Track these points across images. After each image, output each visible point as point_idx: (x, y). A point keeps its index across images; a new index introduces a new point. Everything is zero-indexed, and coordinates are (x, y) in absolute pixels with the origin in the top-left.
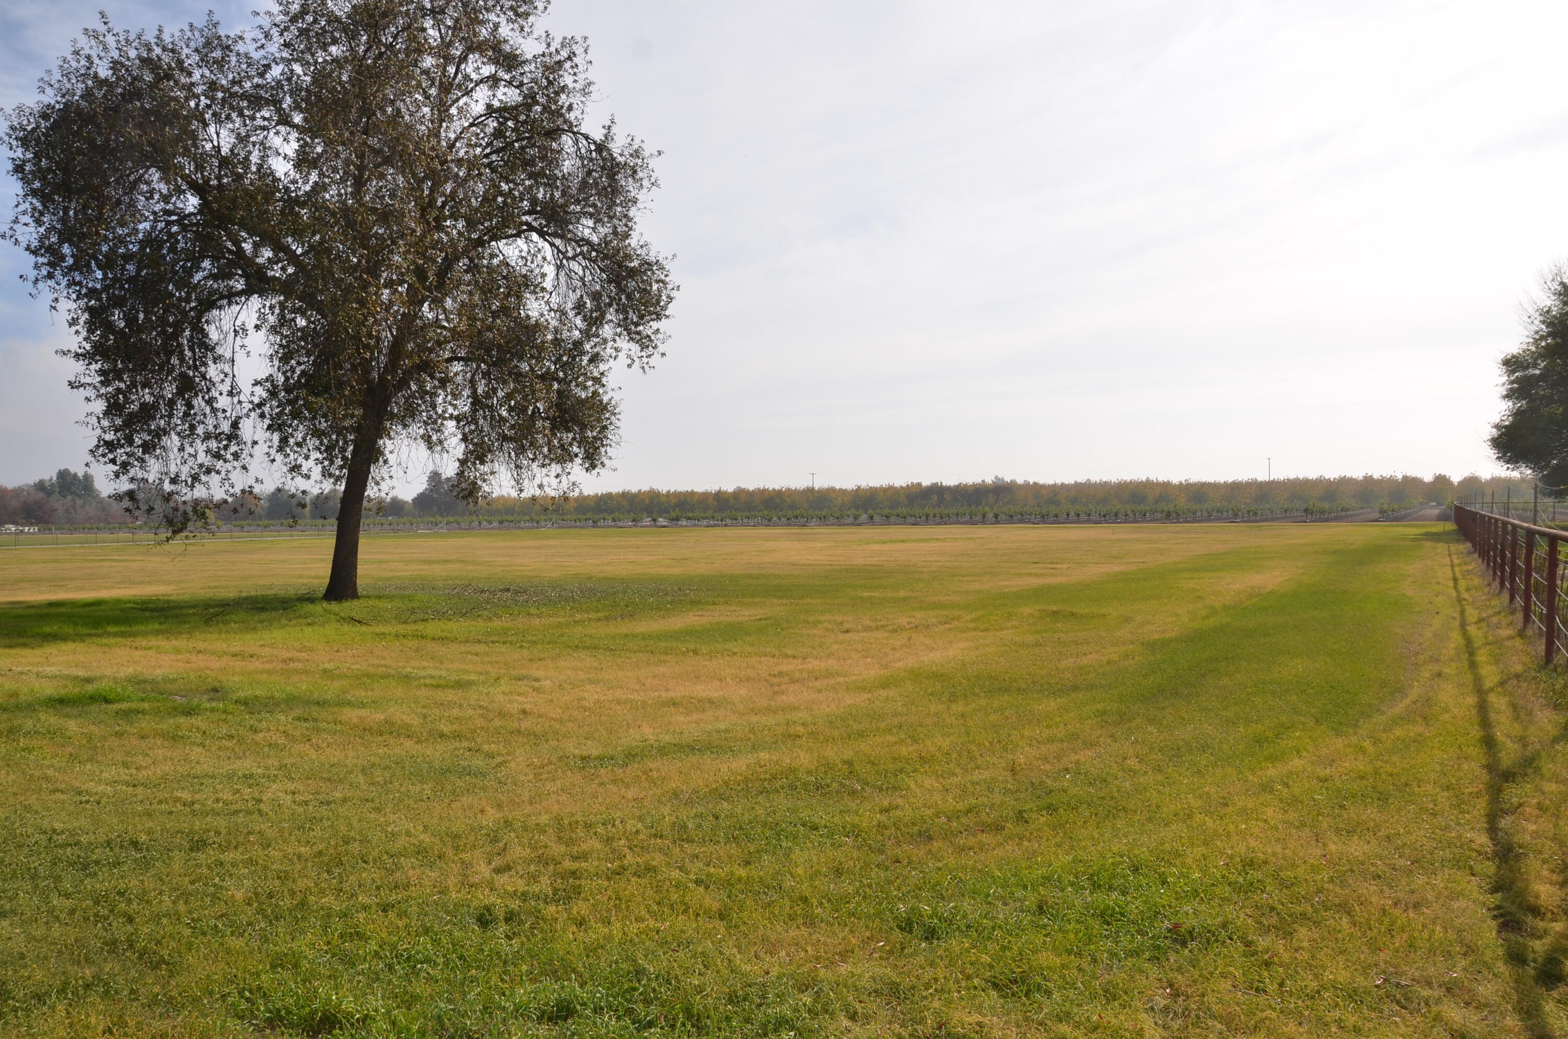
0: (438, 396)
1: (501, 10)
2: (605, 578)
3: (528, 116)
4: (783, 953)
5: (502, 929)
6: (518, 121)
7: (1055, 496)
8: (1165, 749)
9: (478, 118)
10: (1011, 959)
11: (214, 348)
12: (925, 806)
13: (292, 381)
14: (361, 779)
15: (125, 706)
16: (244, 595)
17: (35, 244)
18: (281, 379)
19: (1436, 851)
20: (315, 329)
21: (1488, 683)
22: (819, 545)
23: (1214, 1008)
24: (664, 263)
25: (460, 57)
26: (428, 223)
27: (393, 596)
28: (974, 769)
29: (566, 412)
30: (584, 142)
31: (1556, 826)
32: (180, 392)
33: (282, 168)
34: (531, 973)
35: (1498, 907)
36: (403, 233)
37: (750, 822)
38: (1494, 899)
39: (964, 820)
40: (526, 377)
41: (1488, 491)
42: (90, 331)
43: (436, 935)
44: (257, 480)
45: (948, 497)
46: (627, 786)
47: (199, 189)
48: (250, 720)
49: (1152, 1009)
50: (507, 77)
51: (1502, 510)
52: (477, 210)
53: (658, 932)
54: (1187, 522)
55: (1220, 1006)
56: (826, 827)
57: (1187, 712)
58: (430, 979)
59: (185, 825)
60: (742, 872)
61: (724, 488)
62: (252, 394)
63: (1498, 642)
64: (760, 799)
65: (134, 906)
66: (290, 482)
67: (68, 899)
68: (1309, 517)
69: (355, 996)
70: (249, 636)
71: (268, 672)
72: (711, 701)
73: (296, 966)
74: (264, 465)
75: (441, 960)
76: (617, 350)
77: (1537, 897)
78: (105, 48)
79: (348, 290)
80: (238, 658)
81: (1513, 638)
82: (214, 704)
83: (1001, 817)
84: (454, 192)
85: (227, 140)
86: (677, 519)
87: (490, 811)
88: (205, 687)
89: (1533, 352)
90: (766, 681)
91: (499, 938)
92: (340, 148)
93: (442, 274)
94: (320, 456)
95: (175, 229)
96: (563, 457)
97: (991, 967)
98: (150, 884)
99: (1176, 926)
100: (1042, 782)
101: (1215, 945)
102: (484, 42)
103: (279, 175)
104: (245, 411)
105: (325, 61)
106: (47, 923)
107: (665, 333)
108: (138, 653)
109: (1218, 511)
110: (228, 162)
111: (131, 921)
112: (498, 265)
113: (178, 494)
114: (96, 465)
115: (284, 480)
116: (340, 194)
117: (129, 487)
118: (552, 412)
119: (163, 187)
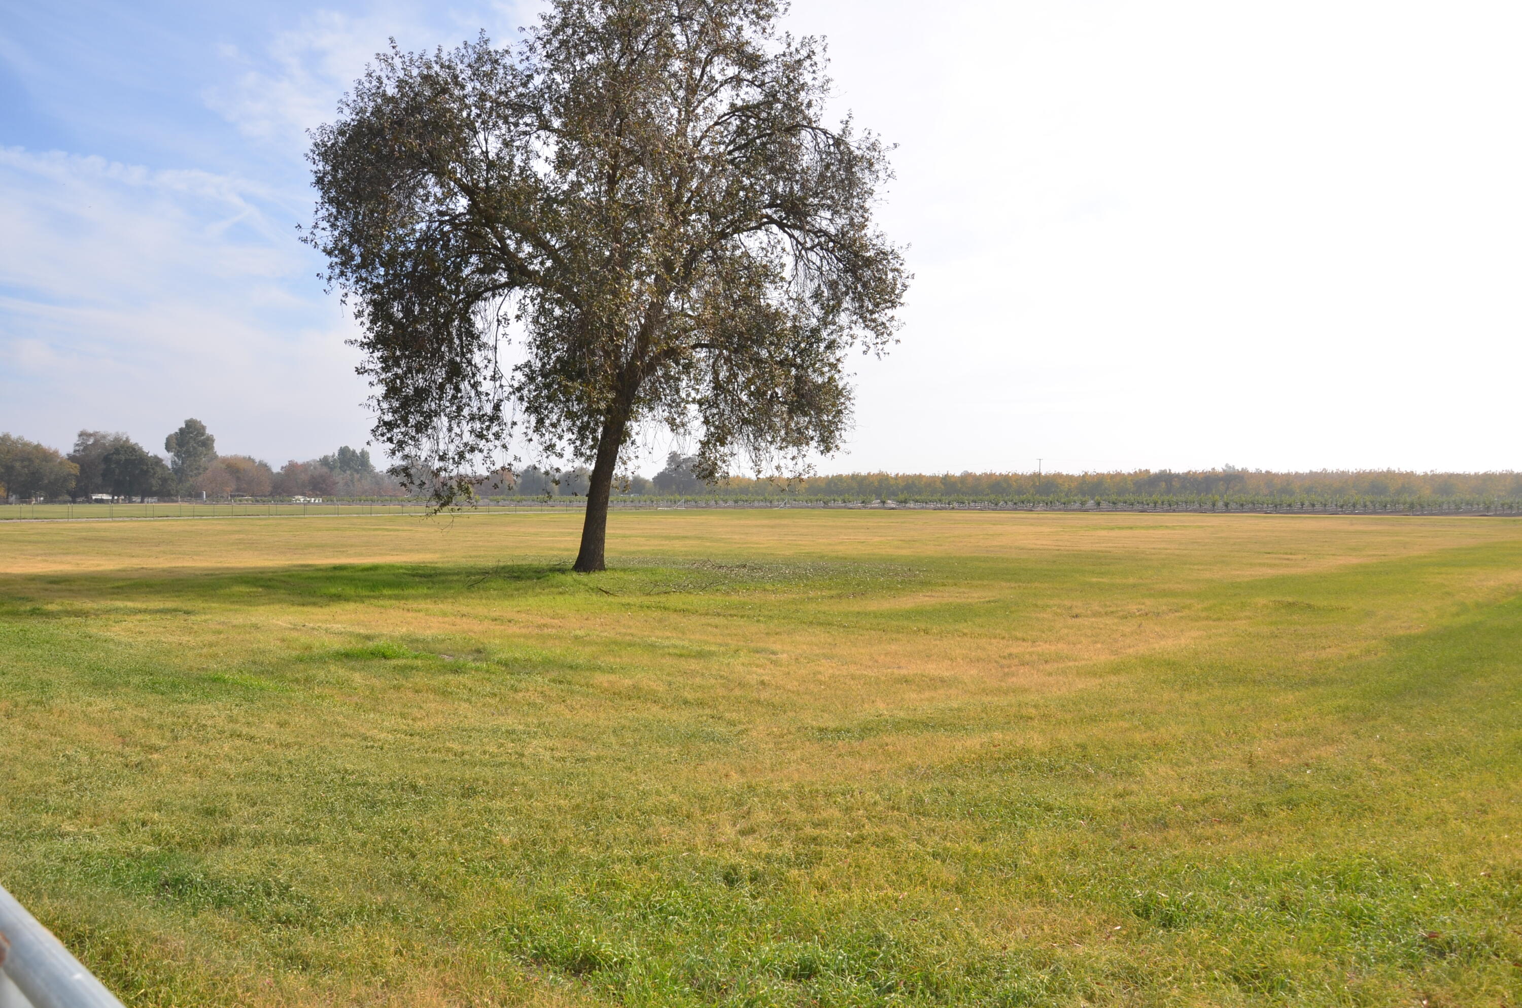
0: (681, 381)
1: (744, 13)
2: (837, 558)
3: (769, 114)
4: (1019, 930)
5: (747, 888)
6: (759, 119)
7: (1288, 485)
8: (1414, 749)
9: (722, 117)
10: (1252, 953)
11: (478, 337)
12: (1160, 793)
13: (548, 367)
14: (613, 739)
15: (401, 662)
16: (502, 564)
17: (330, 246)
18: (539, 364)
20: (570, 318)
22: (1046, 530)
24: (900, 252)
25: (705, 60)
26: (676, 218)
27: (638, 569)
28: (1209, 759)
29: (803, 396)
30: (823, 137)
32: (449, 379)
33: (542, 169)
34: (776, 932)
36: (653, 228)
37: (985, 800)
39: (1201, 810)
40: (766, 363)
42: (373, 322)
43: (686, 889)
44: (515, 458)
45: (1176, 484)
46: (864, 759)
47: (469, 191)
48: (511, 680)
50: (750, 77)
52: (721, 205)
53: (896, 901)
54: (1431, 515)
56: (1060, 808)
57: (1438, 712)
58: (680, 930)
59: (457, 773)
60: (978, 848)
61: (951, 473)
62: (513, 378)
64: (994, 777)
65: (416, 843)
66: (545, 459)
67: (360, 832)
69: (612, 941)
70: (507, 603)
71: (525, 636)
72: (942, 681)
73: (558, 908)
74: (522, 445)
75: (690, 914)
76: (852, 336)
78: (393, 69)
79: (603, 282)
80: (498, 622)
82: (478, 664)
83: (1239, 809)
84: (699, 188)
85: (495, 145)
86: (905, 502)
87: (734, 776)
88: (469, 648)
90: (996, 662)
91: (744, 896)
92: (595, 150)
93: (688, 264)
94: (574, 437)
95: (447, 228)
96: (798, 439)
97: (1232, 960)
98: (428, 824)
99: (1433, 935)
100: (1281, 776)
101: (1477, 960)
102: (729, 45)
103: (540, 176)
104: (506, 394)
105: (582, 69)
106: (344, 852)
107: (899, 320)
108: (410, 615)
109: (1467, 504)
110: (495, 166)
111: (413, 856)
112: (740, 257)
113: (445, 470)
114: (374, 443)
115: (540, 458)
116: (594, 192)
117: (404, 463)
118: (790, 396)
119: (438, 191)
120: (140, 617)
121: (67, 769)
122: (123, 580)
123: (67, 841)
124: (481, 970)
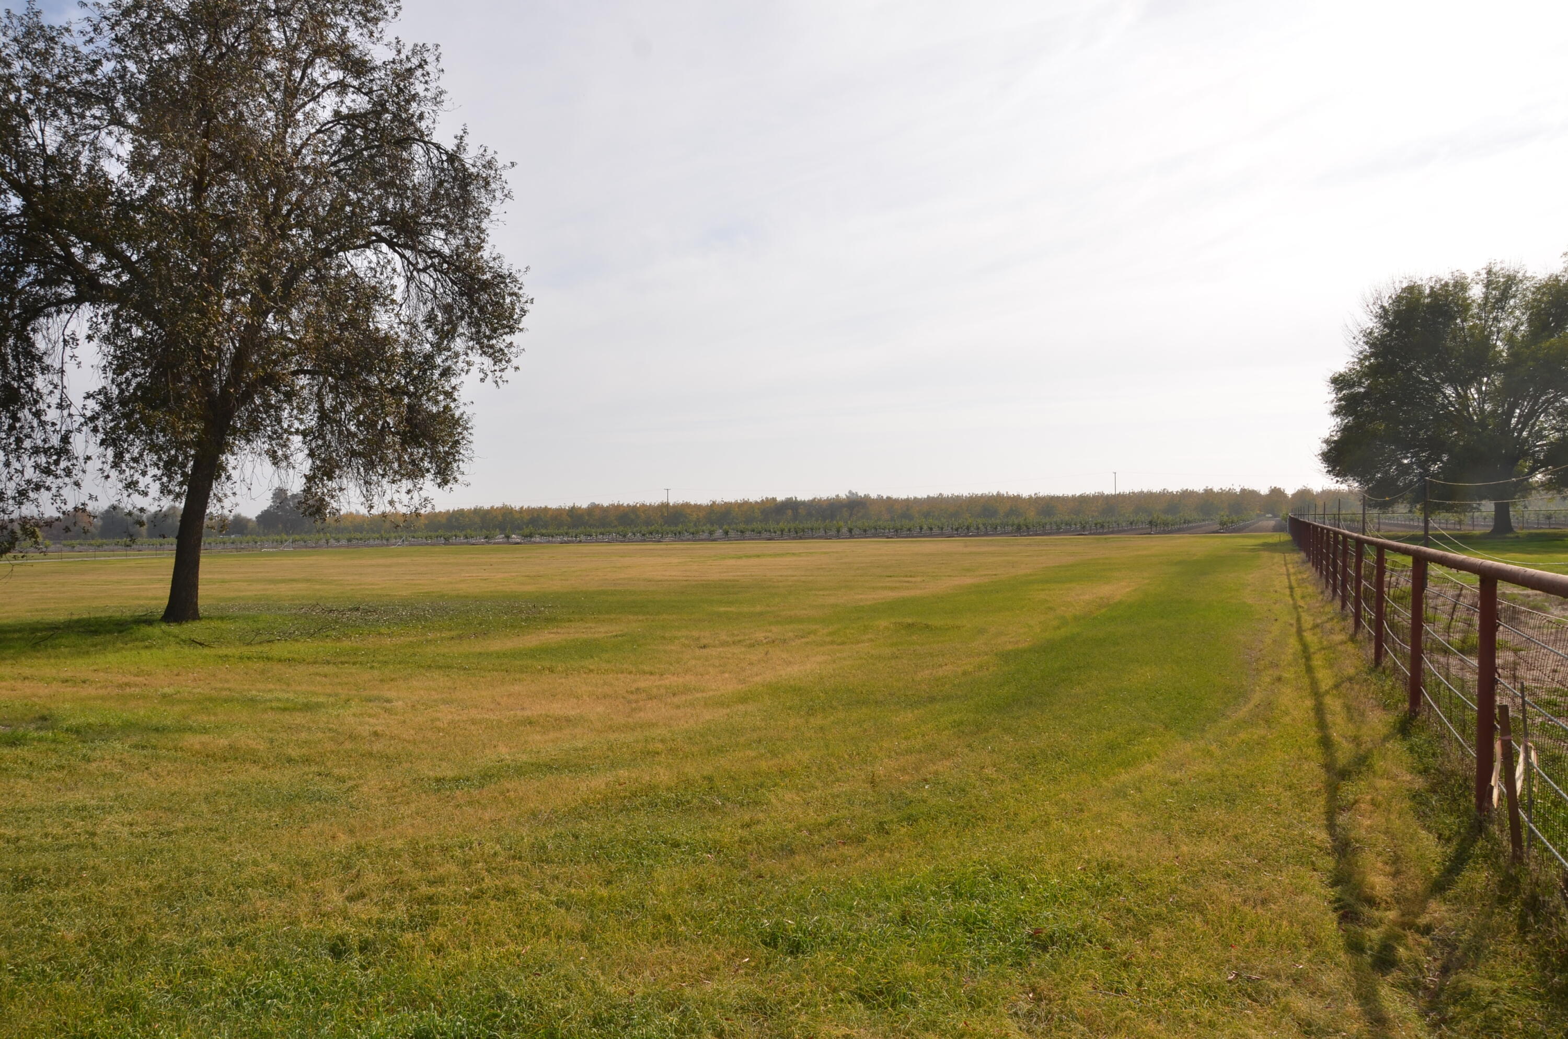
0: (284, 410)
1: (350, 14)
3: (377, 124)
4: (647, 973)
5: (357, 957)
6: (367, 129)
7: (908, 510)
8: (1021, 757)
9: (325, 124)
10: (876, 970)
11: (40, 360)
12: (786, 820)
13: (127, 394)
14: (204, 807)
16: (75, 617)
18: (116, 392)
19: (1281, 849)
20: (152, 339)
21: (1324, 687)
22: (675, 560)
23: (1077, 1010)
24: (517, 275)
25: (306, 61)
26: (273, 232)
27: (237, 617)
28: (833, 782)
29: (416, 426)
30: (436, 152)
31: (1388, 820)
32: (5, 407)
33: (115, 170)
34: (388, 1004)
35: (1338, 900)
36: (246, 241)
37: (611, 841)
38: (1332, 893)
39: (825, 833)
40: (375, 391)
41: (1320, 503)
43: (287, 968)
44: (91, 497)
45: (802, 511)
46: (484, 808)
47: (24, 190)
48: (82, 749)
49: (1016, 1014)
50: (356, 83)
51: (1332, 521)
52: (324, 219)
53: (518, 957)
54: (1037, 535)
55: (1082, 1008)
56: (687, 844)
57: (1041, 721)
58: (280, 1014)
59: (9, 863)
60: (604, 892)
61: (578, 504)
62: (84, 407)
63: (1331, 647)
64: (620, 817)
66: (125, 498)
68: (1154, 529)
70: (80, 661)
71: (103, 698)
72: (568, 720)
73: (134, 1008)
74: (98, 482)
75: (292, 994)
76: (468, 363)
77: (1373, 888)
79: (188, 299)
80: (69, 684)
81: (1345, 643)
82: (42, 733)
83: (863, 829)
84: (300, 201)
85: (53, 138)
86: (531, 536)
87: (342, 837)
88: (32, 716)
89: (1358, 372)
90: (623, 697)
91: (353, 968)
92: (178, 151)
93: (287, 284)
94: (159, 473)
96: (414, 472)
97: (857, 979)
99: (1037, 931)
100: (901, 794)
101: (1075, 949)
102: (332, 47)
103: (112, 177)
104: (76, 425)
105: (161, 59)
107: (518, 346)
109: (1066, 524)
110: (55, 162)
112: (346, 276)
115: (119, 497)
116: (178, 199)
118: (402, 427)
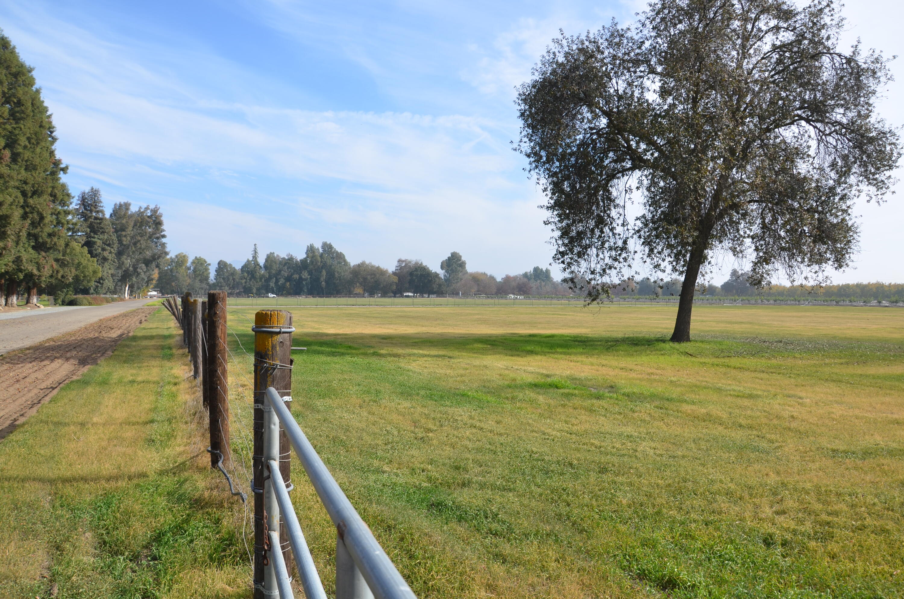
0: (740, 224)
2: (846, 338)
3: (799, 48)
5: (779, 550)
6: (792, 52)
9: (767, 54)
11: (614, 201)
13: (656, 217)
14: (693, 445)
15: (566, 391)
16: (627, 336)
17: (529, 151)
18: (651, 216)
20: (669, 187)
24: (896, 131)
25: (755, 18)
26: (737, 121)
27: (711, 342)
29: (823, 232)
30: (838, 59)
32: (597, 226)
33: (652, 97)
34: (799, 582)
36: (722, 128)
40: (797, 211)
42: (553, 194)
43: (737, 545)
44: (636, 273)
46: (866, 473)
47: (605, 113)
48: (631, 405)
50: (785, 25)
52: (766, 110)
53: (891, 576)
58: (732, 571)
59: (596, 458)
62: (635, 225)
65: (570, 497)
66: (654, 274)
67: (539, 488)
69: (688, 572)
70: (629, 359)
71: (640, 379)
73: (654, 546)
74: (640, 265)
75: (740, 561)
76: (859, 191)
78: (562, 47)
79: (690, 163)
80: (624, 370)
82: (611, 394)
84: (751, 101)
85: (622, 86)
86: (896, 302)
87: (772, 475)
88: (606, 385)
91: (777, 555)
92: (684, 82)
93: (745, 150)
94: (672, 260)
95: (595, 137)
96: (820, 260)
98: (578, 488)
102: (771, 6)
103: (650, 101)
104: (630, 235)
105: (675, 34)
106: (529, 498)
107: (895, 178)
108: (572, 364)
110: (623, 98)
111: (569, 505)
112: (780, 143)
113: (595, 279)
114: (554, 264)
115: (651, 273)
116: (684, 109)
117: (570, 276)
118: (814, 232)
119: (589, 115)
120: (425, 359)
121: (387, 437)
122: (418, 338)
123: (385, 475)
124: (605, 578)
